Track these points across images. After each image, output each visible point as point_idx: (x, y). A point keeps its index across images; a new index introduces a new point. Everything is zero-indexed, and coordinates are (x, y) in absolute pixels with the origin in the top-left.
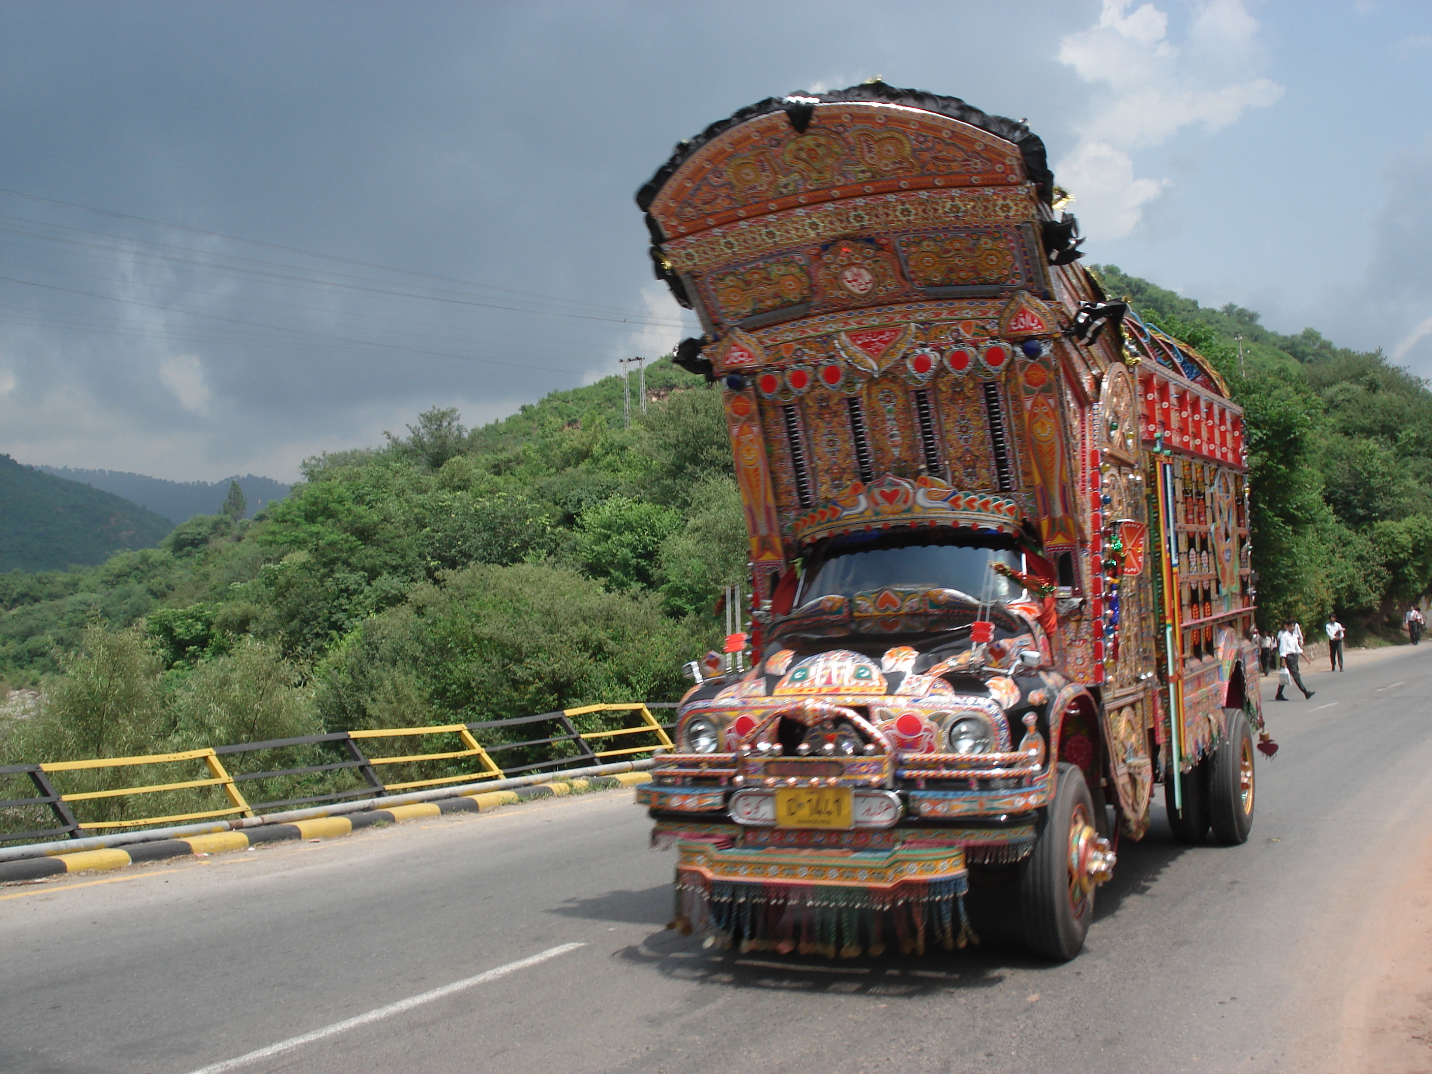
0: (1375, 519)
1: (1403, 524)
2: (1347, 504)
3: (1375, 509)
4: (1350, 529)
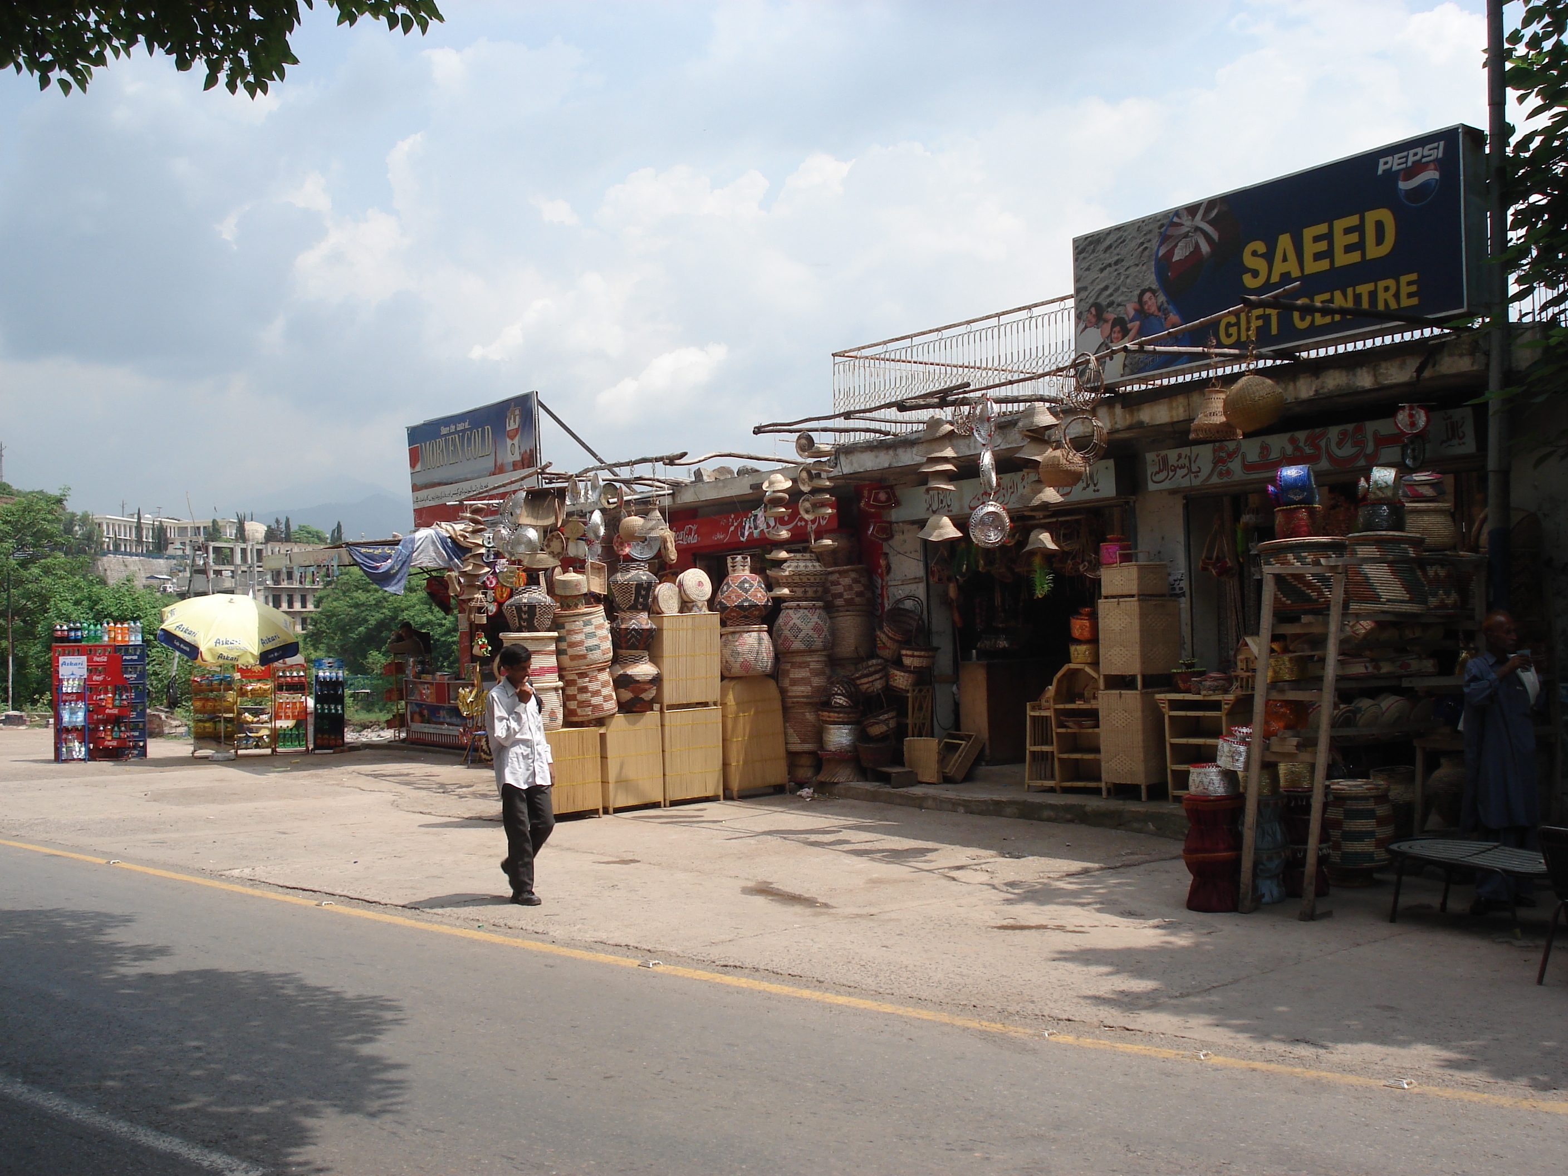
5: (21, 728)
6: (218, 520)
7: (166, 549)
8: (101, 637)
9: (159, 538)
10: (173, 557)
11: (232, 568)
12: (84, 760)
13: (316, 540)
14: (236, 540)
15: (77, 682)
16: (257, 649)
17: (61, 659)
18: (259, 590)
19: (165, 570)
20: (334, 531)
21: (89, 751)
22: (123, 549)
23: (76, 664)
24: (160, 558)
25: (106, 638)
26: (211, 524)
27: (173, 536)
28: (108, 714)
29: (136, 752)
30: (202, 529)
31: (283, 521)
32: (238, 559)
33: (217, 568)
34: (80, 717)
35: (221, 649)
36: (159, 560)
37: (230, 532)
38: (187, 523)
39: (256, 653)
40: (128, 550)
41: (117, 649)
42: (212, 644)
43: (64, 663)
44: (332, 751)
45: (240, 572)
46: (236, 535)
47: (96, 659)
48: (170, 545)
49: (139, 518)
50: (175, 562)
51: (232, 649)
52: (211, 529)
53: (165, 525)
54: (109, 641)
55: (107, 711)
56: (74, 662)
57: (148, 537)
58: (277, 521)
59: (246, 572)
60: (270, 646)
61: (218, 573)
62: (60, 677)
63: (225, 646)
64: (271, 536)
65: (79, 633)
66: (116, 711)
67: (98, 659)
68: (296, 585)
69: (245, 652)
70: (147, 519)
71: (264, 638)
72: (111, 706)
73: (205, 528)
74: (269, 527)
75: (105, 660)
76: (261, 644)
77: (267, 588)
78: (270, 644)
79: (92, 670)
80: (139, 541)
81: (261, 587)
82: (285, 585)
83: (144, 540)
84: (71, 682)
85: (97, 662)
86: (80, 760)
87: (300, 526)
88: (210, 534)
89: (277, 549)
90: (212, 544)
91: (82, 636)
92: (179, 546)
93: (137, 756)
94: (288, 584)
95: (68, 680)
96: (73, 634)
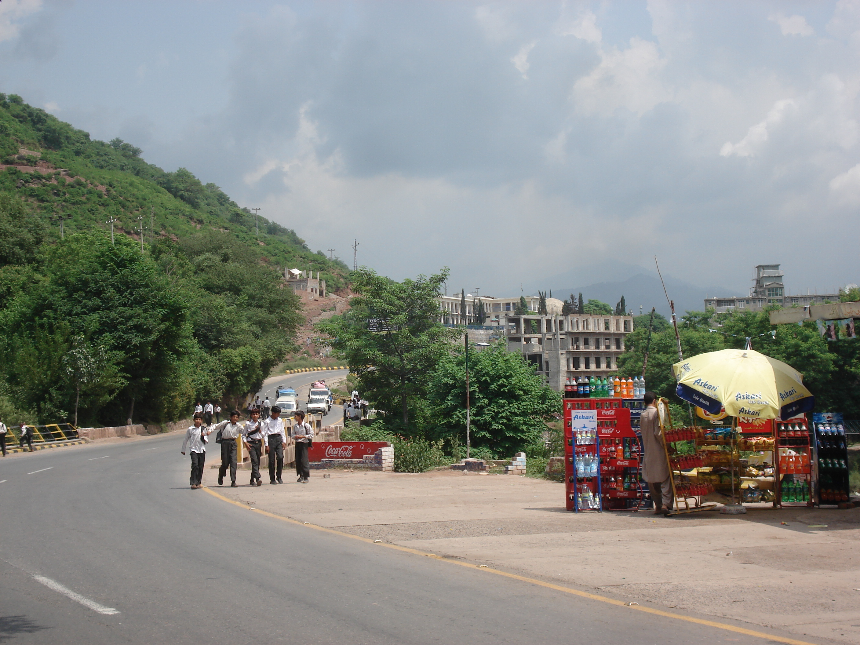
0: (222, 348)
1: (238, 351)
2: (206, 337)
3: (222, 342)
4: (206, 352)
5: (482, 473)
6: (525, 297)
7: (484, 322)
8: (608, 392)
9: (480, 314)
10: (490, 328)
11: (540, 336)
12: (598, 510)
13: (604, 312)
14: (540, 313)
15: (589, 435)
16: (777, 403)
17: (574, 413)
18: (562, 354)
19: (485, 338)
20: (618, 305)
21: (603, 500)
22: (451, 322)
23: (587, 418)
24: (481, 328)
25: (612, 393)
26: (519, 301)
27: (489, 311)
28: (620, 466)
29: (643, 503)
30: (512, 305)
31: (577, 297)
32: (544, 329)
33: (527, 336)
34: (594, 469)
35: (742, 404)
36: (480, 331)
37: (534, 307)
38: (500, 300)
39: (777, 407)
40: (455, 323)
41: (622, 402)
42: (733, 398)
43: (576, 417)
44: (836, 506)
45: (546, 339)
46: (539, 308)
47: (604, 412)
48: (487, 319)
49: (463, 297)
50: (492, 332)
51: (753, 404)
52: (520, 305)
53: (483, 302)
54: (615, 395)
55: (619, 463)
56: (585, 415)
57: (470, 312)
58: (572, 297)
59: (551, 339)
60: (788, 401)
61: (528, 340)
62: (573, 430)
63: (745, 400)
64: (567, 310)
65: (588, 388)
66: (626, 463)
67: (606, 413)
68: (592, 349)
69: (766, 406)
70: (469, 298)
71: (783, 393)
72: (621, 458)
73: (514, 304)
74: (566, 302)
75: (613, 413)
76: (781, 399)
77: (568, 352)
78: (788, 398)
79: (602, 423)
80: (463, 316)
81: (564, 351)
82: (582, 348)
83: (467, 314)
84: (584, 435)
85: (605, 415)
86: (594, 509)
87: (590, 301)
88: (519, 309)
89: (575, 320)
90: (523, 317)
91: (590, 391)
92: (494, 319)
93: (645, 506)
94: (585, 348)
95: (581, 433)
96: (582, 389)
